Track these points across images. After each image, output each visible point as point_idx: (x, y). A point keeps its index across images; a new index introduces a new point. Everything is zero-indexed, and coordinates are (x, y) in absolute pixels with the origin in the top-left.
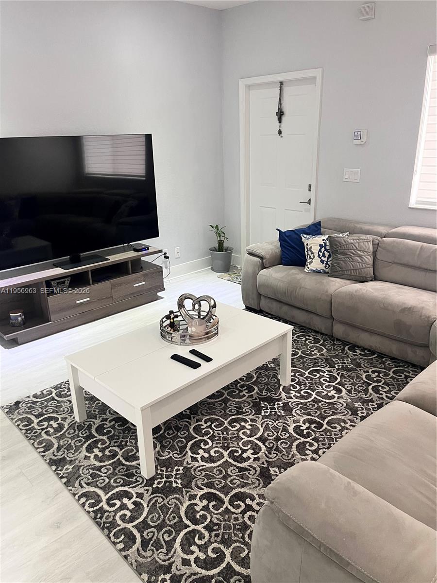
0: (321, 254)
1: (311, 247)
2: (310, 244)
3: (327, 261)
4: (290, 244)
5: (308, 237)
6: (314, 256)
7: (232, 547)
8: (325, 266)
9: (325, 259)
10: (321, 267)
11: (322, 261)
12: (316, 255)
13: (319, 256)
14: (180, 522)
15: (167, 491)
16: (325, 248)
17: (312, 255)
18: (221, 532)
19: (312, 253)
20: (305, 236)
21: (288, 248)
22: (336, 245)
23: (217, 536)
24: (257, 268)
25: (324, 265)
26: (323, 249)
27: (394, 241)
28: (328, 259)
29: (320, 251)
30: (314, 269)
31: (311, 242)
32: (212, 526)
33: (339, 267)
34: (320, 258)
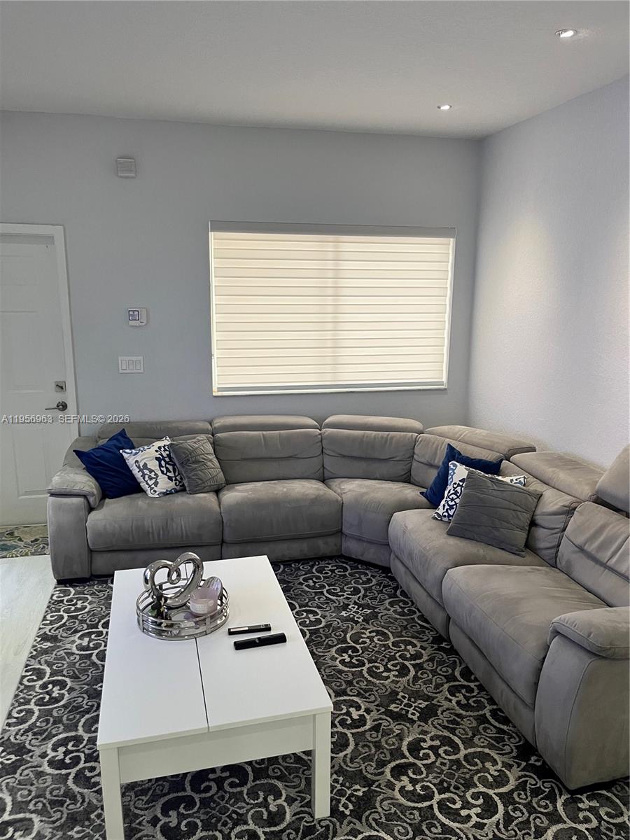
0: (164, 469)
1: (145, 464)
2: (141, 461)
3: (175, 477)
4: (108, 467)
5: (134, 451)
6: (156, 474)
7: (477, 783)
8: (176, 483)
9: (171, 474)
10: (171, 485)
11: (170, 478)
12: (159, 473)
13: (162, 472)
14: (420, 811)
15: (364, 804)
16: (165, 461)
17: (153, 475)
18: (453, 783)
19: (151, 471)
20: (128, 451)
21: (108, 472)
22: (184, 453)
23: (457, 788)
24: (82, 513)
25: (174, 482)
26: (163, 463)
27: (231, 435)
28: (174, 473)
29: (160, 466)
30: (165, 491)
31: (142, 458)
32: (441, 787)
33: (200, 479)
34: (166, 474)
